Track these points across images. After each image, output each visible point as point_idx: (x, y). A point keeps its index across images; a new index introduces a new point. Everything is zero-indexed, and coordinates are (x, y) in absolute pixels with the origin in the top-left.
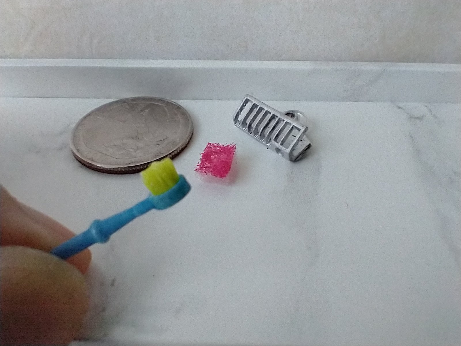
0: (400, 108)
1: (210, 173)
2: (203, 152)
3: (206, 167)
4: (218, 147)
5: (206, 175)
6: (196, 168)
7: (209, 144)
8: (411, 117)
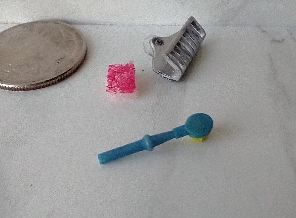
0: (264, 32)
1: (119, 91)
2: (108, 74)
3: (114, 87)
4: (118, 67)
5: (116, 93)
6: (107, 89)
7: (110, 66)
8: (273, 41)
